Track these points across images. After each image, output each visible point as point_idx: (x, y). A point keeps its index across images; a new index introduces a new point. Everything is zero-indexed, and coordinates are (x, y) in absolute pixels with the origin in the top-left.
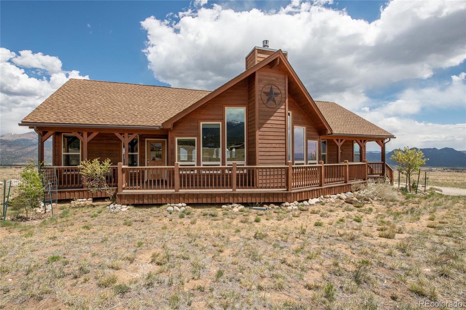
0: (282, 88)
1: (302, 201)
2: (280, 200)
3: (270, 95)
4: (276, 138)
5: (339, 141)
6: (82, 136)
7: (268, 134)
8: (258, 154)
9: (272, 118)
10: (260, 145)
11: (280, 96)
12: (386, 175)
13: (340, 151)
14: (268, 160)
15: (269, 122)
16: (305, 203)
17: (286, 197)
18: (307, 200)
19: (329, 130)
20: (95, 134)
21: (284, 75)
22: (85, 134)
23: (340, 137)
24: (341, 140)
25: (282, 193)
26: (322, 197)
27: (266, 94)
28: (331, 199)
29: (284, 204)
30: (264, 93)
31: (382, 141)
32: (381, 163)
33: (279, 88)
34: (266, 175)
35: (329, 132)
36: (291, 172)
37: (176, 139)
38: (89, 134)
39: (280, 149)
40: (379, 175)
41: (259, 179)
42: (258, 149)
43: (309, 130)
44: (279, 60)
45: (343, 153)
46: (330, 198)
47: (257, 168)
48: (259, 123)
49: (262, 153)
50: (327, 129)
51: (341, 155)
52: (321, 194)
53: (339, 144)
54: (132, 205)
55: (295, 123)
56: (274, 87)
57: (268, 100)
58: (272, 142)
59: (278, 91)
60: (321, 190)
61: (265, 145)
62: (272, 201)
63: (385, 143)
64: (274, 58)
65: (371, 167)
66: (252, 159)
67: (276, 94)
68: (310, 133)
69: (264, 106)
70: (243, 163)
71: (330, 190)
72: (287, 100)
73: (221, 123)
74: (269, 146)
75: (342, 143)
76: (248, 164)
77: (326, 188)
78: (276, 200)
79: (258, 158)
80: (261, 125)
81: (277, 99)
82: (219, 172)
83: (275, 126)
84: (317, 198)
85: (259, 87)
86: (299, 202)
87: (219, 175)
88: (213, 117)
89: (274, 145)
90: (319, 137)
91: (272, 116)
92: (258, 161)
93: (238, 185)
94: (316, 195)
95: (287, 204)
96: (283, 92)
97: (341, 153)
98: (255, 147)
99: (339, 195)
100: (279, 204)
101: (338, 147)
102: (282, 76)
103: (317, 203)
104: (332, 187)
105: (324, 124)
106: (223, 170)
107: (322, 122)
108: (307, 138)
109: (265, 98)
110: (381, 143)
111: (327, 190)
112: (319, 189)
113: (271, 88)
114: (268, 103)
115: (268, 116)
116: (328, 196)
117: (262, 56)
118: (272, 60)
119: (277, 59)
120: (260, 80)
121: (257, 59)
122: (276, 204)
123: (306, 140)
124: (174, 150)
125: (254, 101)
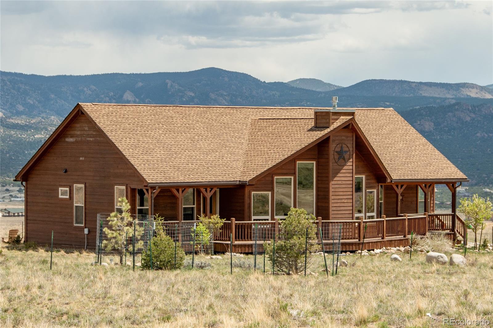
0: (350, 145)
1: (370, 251)
2: (354, 249)
3: (341, 153)
4: (345, 194)
5: (400, 187)
7: (338, 190)
8: (331, 209)
10: (333, 201)
11: (348, 153)
12: (457, 231)
13: (400, 198)
14: (338, 215)
16: (372, 252)
17: (359, 246)
18: (373, 250)
19: (388, 178)
20: (187, 190)
21: (352, 133)
22: (181, 190)
23: (400, 183)
24: (402, 186)
25: (356, 243)
26: (384, 248)
27: (338, 152)
28: (392, 251)
29: (358, 252)
30: (336, 152)
31: (453, 186)
32: (451, 215)
33: (348, 146)
35: (389, 181)
37: (252, 193)
39: (348, 204)
40: (449, 231)
41: (334, 233)
42: (331, 205)
43: (368, 178)
44: (351, 125)
45: (404, 199)
46: (391, 249)
47: (332, 223)
49: (334, 209)
50: (386, 177)
51: (402, 203)
52: (383, 246)
53: (399, 191)
54: (244, 253)
56: (344, 146)
57: (339, 158)
58: (341, 197)
59: (347, 149)
60: (383, 242)
61: (336, 201)
62: (348, 250)
63: (456, 188)
64: (347, 124)
65: (441, 220)
66: (321, 213)
67: (346, 152)
68: (369, 181)
69: (336, 164)
71: (391, 243)
72: (354, 155)
73: (292, 178)
74: (339, 201)
75: (402, 190)
77: (387, 241)
78: (351, 249)
79: (332, 213)
81: (346, 156)
83: (344, 182)
84: (380, 249)
85: (332, 147)
86: (368, 251)
88: (285, 171)
89: (343, 201)
90: (377, 185)
92: (331, 216)
94: (379, 247)
95: (360, 251)
96: (351, 149)
97: (402, 200)
98: (328, 202)
99: (398, 248)
100: (353, 252)
101: (397, 194)
102: (350, 134)
103: (381, 252)
104: (391, 241)
105: (384, 172)
107: (382, 171)
108: (366, 188)
109: (337, 157)
110: (451, 187)
111: (388, 242)
112: (382, 241)
113: (342, 147)
114: (339, 161)
116: (389, 248)
117: (335, 117)
118: (345, 125)
119: (349, 125)
120: (334, 141)
121: (331, 121)
122: (351, 252)
123: (366, 190)
124: (250, 204)
125: (328, 158)
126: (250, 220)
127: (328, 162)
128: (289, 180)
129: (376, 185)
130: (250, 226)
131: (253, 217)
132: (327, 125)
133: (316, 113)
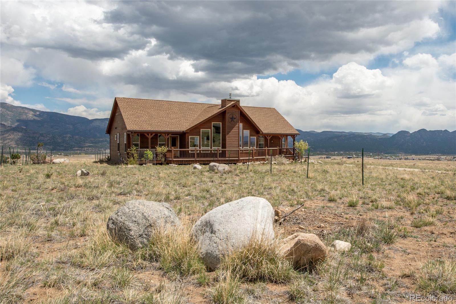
0: (237, 115)
1: (244, 163)
2: (236, 162)
3: (232, 119)
4: (234, 137)
5: (269, 136)
6: (148, 135)
8: (227, 144)
9: (234, 129)
10: (228, 141)
14: (231, 147)
15: (233, 130)
17: (238, 161)
18: (246, 163)
20: (154, 134)
22: (150, 135)
24: (270, 136)
25: (236, 160)
26: (253, 162)
27: (231, 118)
32: (293, 148)
34: (232, 153)
36: (240, 152)
37: (190, 137)
38: (151, 135)
39: (236, 142)
41: (227, 155)
42: (227, 142)
43: (251, 132)
46: (256, 162)
47: (227, 150)
48: (228, 131)
49: (229, 144)
50: (260, 132)
54: (178, 164)
55: (244, 128)
56: (234, 115)
57: (231, 121)
58: (233, 139)
59: (236, 117)
61: (230, 140)
66: (224, 146)
69: (230, 124)
70: (220, 148)
71: (257, 160)
72: (239, 121)
73: (210, 130)
74: (232, 141)
75: (270, 138)
76: (222, 148)
77: (255, 159)
78: (234, 162)
79: (227, 146)
80: (229, 132)
81: (235, 120)
82: (209, 152)
83: (234, 132)
84: (250, 162)
85: (228, 116)
86: (243, 163)
87: (209, 153)
88: (206, 128)
89: (234, 140)
91: (233, 128)
93: (219, 157)
95: (238, 163)
96: (238, 117)
98: (226, 141)
100: (235, 164)
101: (268, 140)
102: (237, 110)
103: (251, 164)
106: (211, 151)
108: (250, 135)
109: (230, 120)
112: (252, 159)
113: (233, 116)
115: (231, 128)
117: (229, 102)
118: (233, 105)
119: (235, 105)
120: (228, 113)
121: (227, 104)
122: (234, 164)
123: (250, 137)
124: (188, 142)
125: (226, 121)
126: (188, 148)
127: (226, 123)
128: (208, 131)
129: (256, 135)
130: (188, 151)
131: (190, 148)
132: (225, 106)
133: (222, 100)
